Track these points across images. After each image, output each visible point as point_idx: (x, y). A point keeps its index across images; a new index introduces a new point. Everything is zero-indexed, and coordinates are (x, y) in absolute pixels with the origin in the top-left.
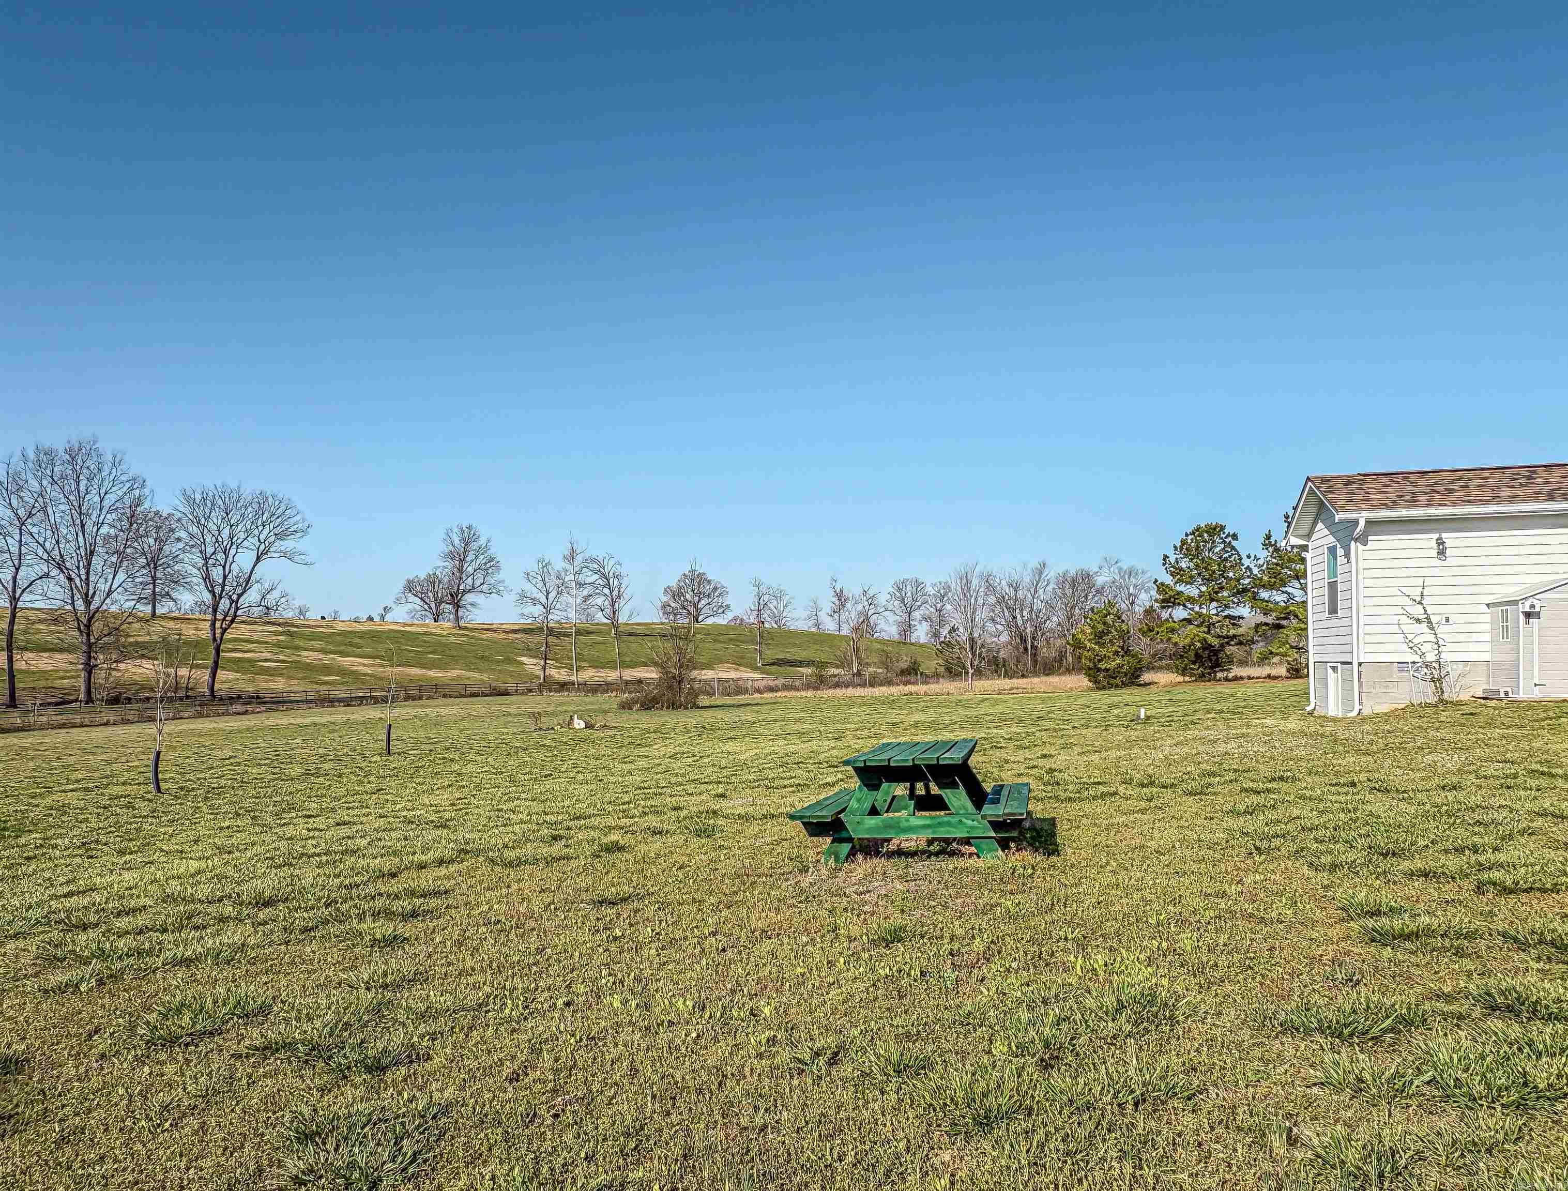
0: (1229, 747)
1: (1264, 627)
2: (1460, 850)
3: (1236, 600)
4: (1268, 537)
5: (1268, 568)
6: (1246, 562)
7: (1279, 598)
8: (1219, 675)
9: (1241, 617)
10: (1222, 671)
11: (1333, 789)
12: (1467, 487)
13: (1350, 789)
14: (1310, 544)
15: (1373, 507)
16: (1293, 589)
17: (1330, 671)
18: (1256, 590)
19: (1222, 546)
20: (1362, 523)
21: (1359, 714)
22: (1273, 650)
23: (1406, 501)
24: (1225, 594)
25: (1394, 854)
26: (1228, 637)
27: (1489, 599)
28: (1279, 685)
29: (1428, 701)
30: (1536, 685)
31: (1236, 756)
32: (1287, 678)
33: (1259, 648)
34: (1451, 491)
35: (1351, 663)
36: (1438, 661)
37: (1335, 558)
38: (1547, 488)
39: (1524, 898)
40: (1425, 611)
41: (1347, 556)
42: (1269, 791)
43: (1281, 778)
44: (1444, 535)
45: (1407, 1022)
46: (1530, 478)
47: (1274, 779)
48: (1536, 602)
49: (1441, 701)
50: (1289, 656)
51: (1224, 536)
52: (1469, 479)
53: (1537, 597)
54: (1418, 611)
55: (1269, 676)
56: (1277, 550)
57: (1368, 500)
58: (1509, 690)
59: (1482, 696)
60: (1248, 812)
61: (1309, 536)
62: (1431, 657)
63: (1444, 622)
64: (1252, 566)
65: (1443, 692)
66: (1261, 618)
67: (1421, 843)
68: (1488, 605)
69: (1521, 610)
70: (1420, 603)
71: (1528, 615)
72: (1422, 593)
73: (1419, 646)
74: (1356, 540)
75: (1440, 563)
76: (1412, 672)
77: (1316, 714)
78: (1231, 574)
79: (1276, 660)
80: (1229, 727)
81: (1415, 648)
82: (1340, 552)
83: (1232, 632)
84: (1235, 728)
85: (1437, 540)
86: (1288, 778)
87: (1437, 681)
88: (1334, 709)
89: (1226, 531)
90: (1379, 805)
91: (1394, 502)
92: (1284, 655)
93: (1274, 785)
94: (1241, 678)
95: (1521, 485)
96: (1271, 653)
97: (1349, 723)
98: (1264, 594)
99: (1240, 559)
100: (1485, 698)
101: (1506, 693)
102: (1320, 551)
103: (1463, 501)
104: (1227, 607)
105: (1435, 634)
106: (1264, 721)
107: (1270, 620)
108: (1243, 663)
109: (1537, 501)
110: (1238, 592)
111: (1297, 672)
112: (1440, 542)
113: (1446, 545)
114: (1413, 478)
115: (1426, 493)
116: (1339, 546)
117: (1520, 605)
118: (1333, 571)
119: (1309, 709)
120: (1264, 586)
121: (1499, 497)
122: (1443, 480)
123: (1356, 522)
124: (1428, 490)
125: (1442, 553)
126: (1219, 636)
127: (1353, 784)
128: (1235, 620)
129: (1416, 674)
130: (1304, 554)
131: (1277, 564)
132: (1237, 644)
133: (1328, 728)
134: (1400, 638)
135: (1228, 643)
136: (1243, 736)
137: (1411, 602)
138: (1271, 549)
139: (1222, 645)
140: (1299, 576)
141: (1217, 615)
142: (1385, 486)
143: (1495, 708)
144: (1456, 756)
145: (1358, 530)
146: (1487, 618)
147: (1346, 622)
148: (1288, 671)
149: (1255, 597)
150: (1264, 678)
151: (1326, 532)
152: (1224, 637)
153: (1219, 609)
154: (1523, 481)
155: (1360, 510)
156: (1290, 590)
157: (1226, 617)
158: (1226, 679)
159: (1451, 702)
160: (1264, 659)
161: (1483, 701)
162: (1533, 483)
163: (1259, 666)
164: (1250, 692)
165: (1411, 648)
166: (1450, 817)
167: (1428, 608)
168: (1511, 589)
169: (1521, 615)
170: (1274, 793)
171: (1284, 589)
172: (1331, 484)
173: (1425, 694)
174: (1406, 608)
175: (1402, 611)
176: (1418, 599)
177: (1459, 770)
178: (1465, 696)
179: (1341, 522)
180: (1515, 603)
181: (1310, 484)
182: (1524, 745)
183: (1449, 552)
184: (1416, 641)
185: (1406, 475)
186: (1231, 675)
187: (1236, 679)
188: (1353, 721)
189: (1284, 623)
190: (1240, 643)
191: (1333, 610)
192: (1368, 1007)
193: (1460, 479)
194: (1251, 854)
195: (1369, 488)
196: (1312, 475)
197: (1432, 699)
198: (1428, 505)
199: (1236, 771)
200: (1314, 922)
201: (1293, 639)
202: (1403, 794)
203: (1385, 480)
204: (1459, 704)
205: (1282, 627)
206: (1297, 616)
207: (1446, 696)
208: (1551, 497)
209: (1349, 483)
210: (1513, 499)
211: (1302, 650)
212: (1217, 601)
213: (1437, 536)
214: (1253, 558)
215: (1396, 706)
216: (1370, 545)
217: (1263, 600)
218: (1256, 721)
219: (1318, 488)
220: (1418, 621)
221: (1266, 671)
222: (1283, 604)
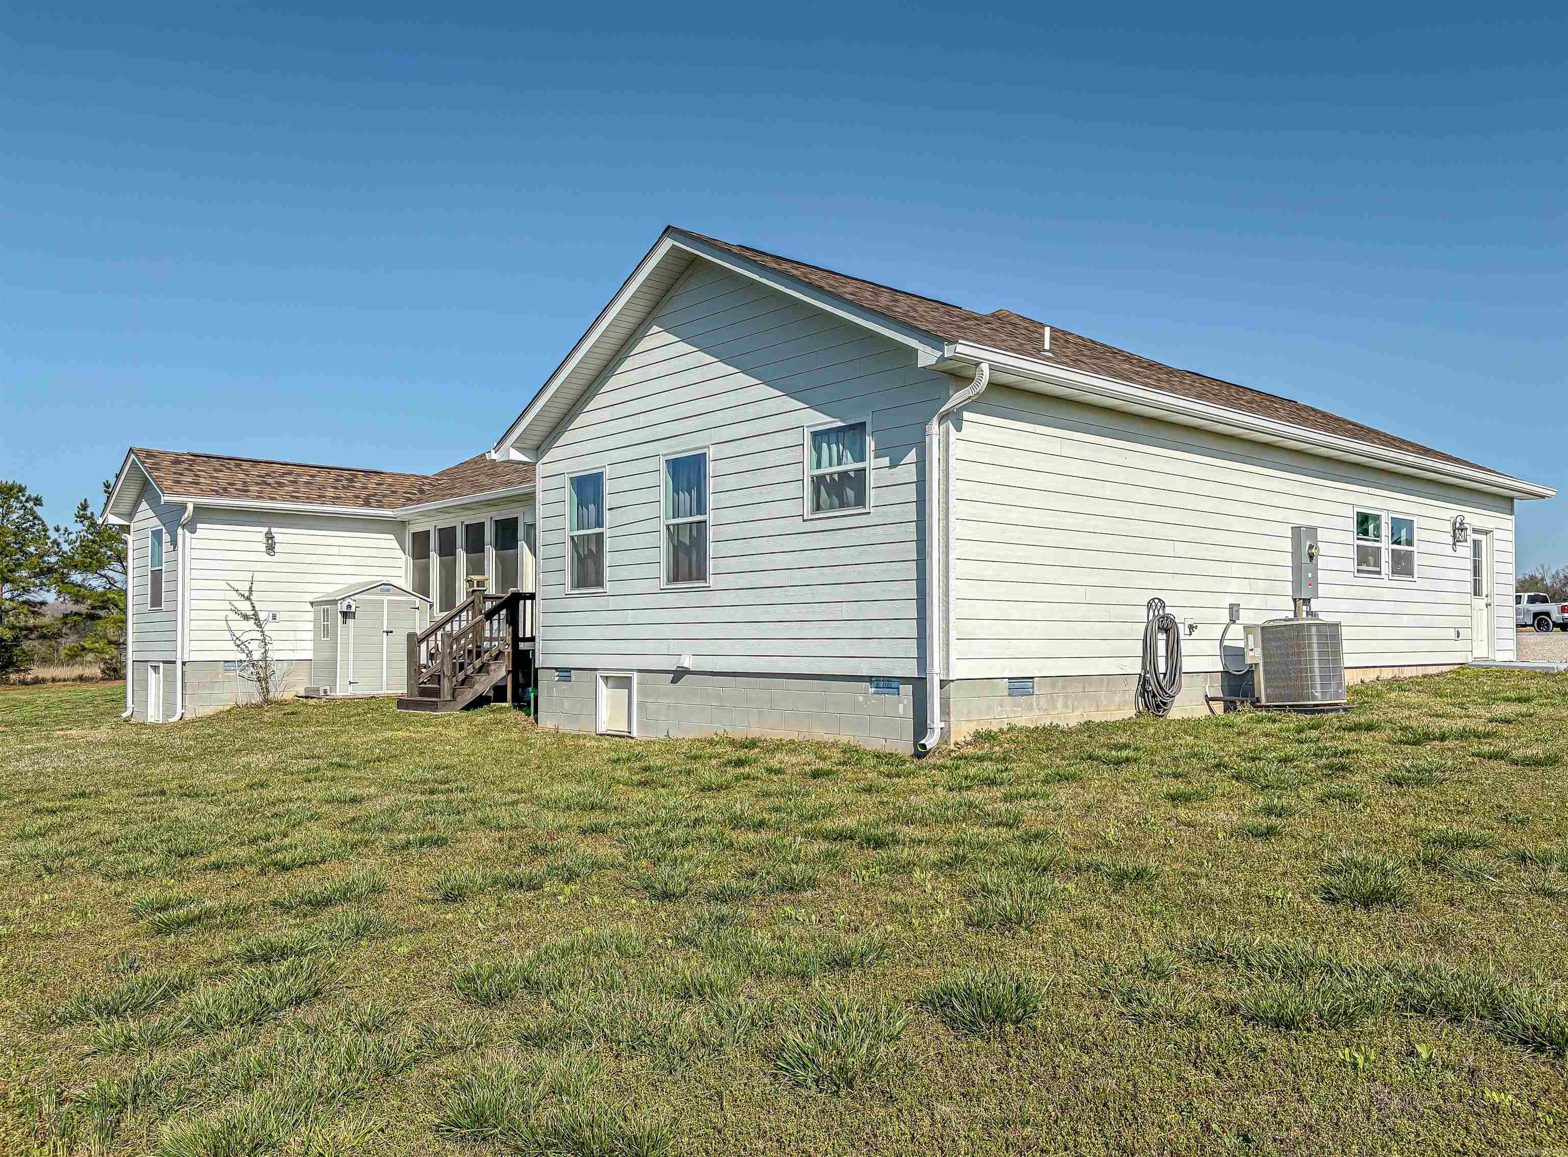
0: (21, 765)
1: (75, 618)
2: (253, 841)
3: (37, 582)
4: (84, 507)
5: (81, 546)
6: (53, 535)
7: (96, 583)
8: (13, 677)
9: (43, 603)
10: (18, 671)
11: (141, 800)
12: (295, 482)
13: (158, 799)
14: (132, 524)
15: (203, 493)
16: (113, 572)
17: (150, 670)
18: (65, 571)
19: (22, 512)
20: (190, 507)
21: (181, 719)
22: (87, 646)
23: (236, 490)
24: (24, 573)
25: (192, 854)
26: (27, 628)
27: (311, 598)
28: (93, 688)
29: (254, 702)
30: (350, 683)
31: (30, 774)
32: (103, 679)
33: (70, 641)
34: (281, 485)
35: (174, 662)
36: (265, 659)
37: (160, 544)
38: (364, 494)
39: (297, 872)
40: (254, 607)
41: (174, 542)
42: (67, 809)
43: (83, 795)
44: (273, 530)
45: (178, 988)
46: (351, 481)
47: (74, 796)
48: (352, 603)
49: (267, 701)
50: (107, 653)
51: (24, 499)
52: (299, 475)
53: (352, 597)
54: (245, 606)
55: (81, 678)
56: (93, 524)
57: (198, 484)
58: (328, 688)
59: (304, 695)
60: (40, 835)
61: (131, 515)
62: (257, 656)
63: (270, 620)
64: (61, 540)
65: (268, 692)
66: (71, 607)
67: (219, 839)
68: (312, 603)
69: (339, 610)
70: (248, 598)
71: (345, 615)
72: (251, 588)
73: (246, 643)
74: (184, 527)
75: (268, 558)
76: (238, 672)
77: (133, 721)
78: (32, 549)
79: (90, 657)
80: (23, 741)
81: (242, 646)
82: (166, 537)
83: (31, 622)
84: (31, 742)
85: (267, 534)
86: (90, 794)
87: (263, 680)
88: (154, 714)
89: (27, 494)
90: (185, 811)
91: (225, 489)
92: (102, 652)
93: (75, 802)
94: (44, 681)
95: (344, 487)
96: (84, 649)
97: (170, 729)
98: (76, 577)
99: (45, 530)
100: (306, 697)
101: (325, 691)
102: (142, 534)
103: (293, 497)
104: (26, 590)
105: (262, 632)
106: (69, 732)
107: (83, 608)
108: (46, 661)
109: (355, 504)
110: (42, 573)
111: (115, 672)
112: (270, 537)
113: (276, 540)
114: (245, 466)
115: (257, 484)
116: (164, 531)
117: (339, 605)
118: (157, 557)
119: (124, 715)
120: (75, 567)
121: (324, 497)
122: (274, 472)
123: (184, 507)
124: (259, 480)
125: (271, 548)
126: (13, 628)
127: (163, 793)
128: (35, 608)
129: (241, 674)
130: (124, 536)
131: (94, 542)
132: (39, 638)
133: (144, 736)
134: (227, 635)
135: (26, 636)
136: (40, 750)
137: (239, 598)
138: (86, 523)
139: (16, 638)
140: (121, 558)
141: (12, 600)
142: (216, 470)
143: (314, 707)
144: (270, 756)
145: (186, 515)
146: (311, 616)
147: (170, 616)
148: (103, 672)
149: (63, 579)
150: (73, 680)
151: (150, 513)
152: (21, 629)
153: (15, 593)
154: (345, 483)
155: (188, 494)
156: (110, 574)
157: (24, 602)
158: (24, 683)
159: (275, 702)
160: (75, 656)
161: (305, 700)
162: (354, 487)
163: (68, 665)
164: (54, 698)
165: (238, 646)
166: (251, 813)
167: (256, 604)
168: (330, 589)
169: (339, 613)
170: (73, 811)
171: (103, 573)
172: (157, 460)
173: (251, 695)
174: (234, 603)
175: (230, 607)
176: (247, 594)
177: (271, 769)
178: (289, 696)
179: (166, 503)
180: (335, 602)
181: (133, 456)
182: (332, 740)
183: (278, 548)
184: (243, 638)
185: (238, 461)
186: (29, 677)
187: (37, 681)
188: (174, 726)
189: (102, 613)
190: (43, 637)
191: (156, 600)
192: (145, 985)
193: (290, 473)
194: (40, 876)
195: (199, 471)
196: (137, 445)
197: (257, 699)
198: (258, 497)
199: (28, 791)
200: (102, 928)
201: (112, 633)
202: (211, 797)
203: (216, 464)
204: (281, 703)
205: (99, 618)
206: (117, 606)
207: (271, 696)
208: (367, 503)
209: (176, 462)
210: (336, 500)
211: (120, 645)
212: (12, 582)
213: (266, 529)
214: (62, 531)
215: (221, 708)
216: (200, 533)
217: (74, 585)
218: (58, 732)
219: (143, 463)
220: (246, 617)
221: (77, 671)
222: (100, 590)
